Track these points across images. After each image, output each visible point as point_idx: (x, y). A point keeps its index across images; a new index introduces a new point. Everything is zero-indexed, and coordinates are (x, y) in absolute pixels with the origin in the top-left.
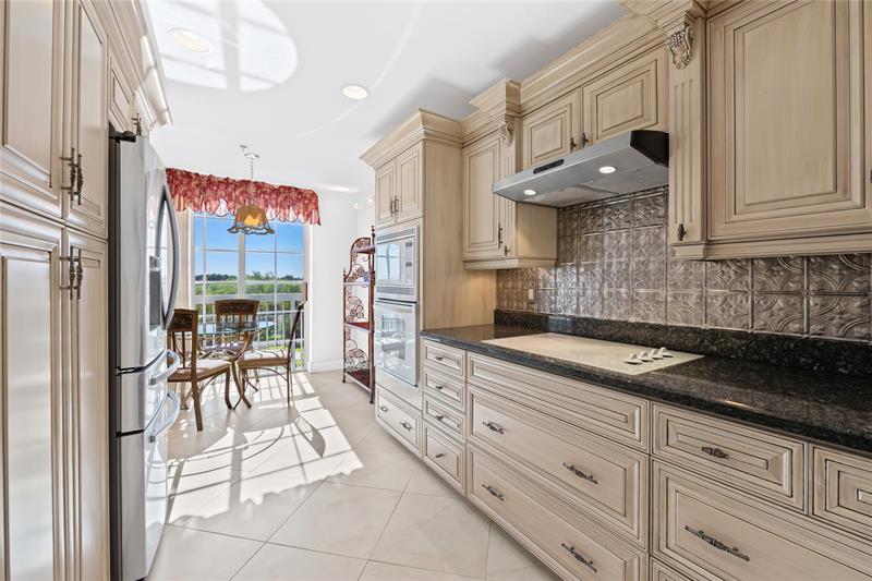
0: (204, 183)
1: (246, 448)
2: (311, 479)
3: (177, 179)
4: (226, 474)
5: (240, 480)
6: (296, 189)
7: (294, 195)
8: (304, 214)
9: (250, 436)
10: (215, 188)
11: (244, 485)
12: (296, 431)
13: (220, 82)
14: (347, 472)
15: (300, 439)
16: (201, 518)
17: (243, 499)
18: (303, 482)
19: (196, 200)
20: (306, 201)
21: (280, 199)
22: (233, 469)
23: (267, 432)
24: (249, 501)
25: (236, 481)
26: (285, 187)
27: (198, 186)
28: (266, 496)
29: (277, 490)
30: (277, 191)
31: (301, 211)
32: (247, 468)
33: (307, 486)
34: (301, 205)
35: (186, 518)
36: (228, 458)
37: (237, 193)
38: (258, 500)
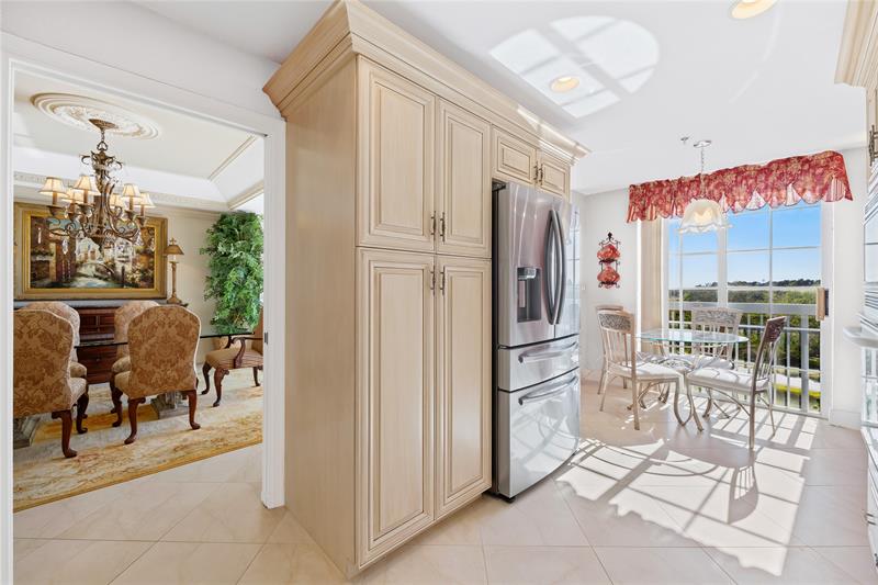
0: (675, 187)
1: (659, 464)
2: (692, 533)
3: (650, 191)
4: (620, 474)
5: (627, 486)
6: (799, 158)
7: (795, 167)
8: (814, 191)
9: (673, 456)
10: (686, 189)
11: (626, 491)
12: (728, 478)
13: (610, 98)
14: (746, 562)
15: (724, 489)
16: (575, 491)
17: (613, 501)
18: (678, 529)
19: (667, 207)
20: (819, 171)
21: (771, 179)
22: (629, 474)
23: (695, 461)
24: (616, 507)
25: (622, 484)
26: (778, 162)
27: (669, 192)
28: (632, 513)
29: (646, 516)
30: (766, 171)
31: (809, 187)
32: (641, 482)
33: (680, 536)
34: (809, 178)
35: (568, 484)
36: (634, 462)
37: (711, 187)
38: (622, 512)
